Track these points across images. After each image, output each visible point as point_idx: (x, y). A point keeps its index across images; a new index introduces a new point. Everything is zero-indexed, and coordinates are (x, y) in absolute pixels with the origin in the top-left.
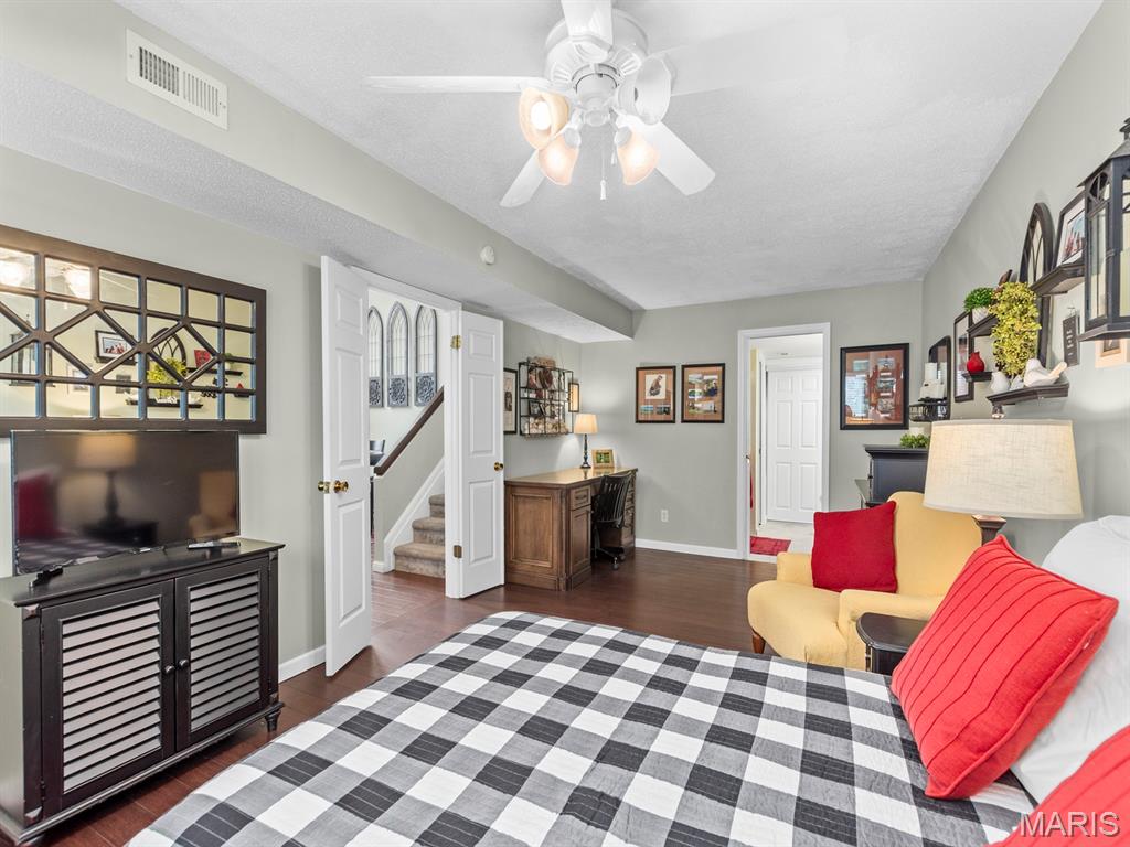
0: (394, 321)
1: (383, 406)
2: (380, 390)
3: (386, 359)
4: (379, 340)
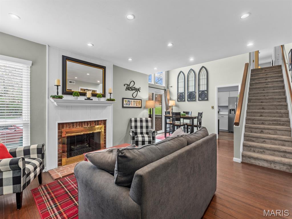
1: (185, 101)
2: (184, 96)
3: (187, 86)
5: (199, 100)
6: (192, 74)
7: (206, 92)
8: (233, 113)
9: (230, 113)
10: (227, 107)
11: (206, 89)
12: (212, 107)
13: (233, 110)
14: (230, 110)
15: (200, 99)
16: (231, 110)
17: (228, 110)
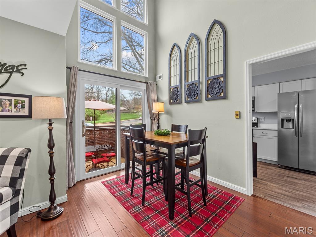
0: (189, 46)
1: (181, 102)
2: (179, 93)
3: (185, 72)
4: (178, 62)
5: (208, 99)
6: (195, 42)
7: (222, 79)
8: (291, 127)
9: (282, 127)
10: (275, 114)
11: (221, 72)
12: (237, 115)
13: (288, 120)
14: (283, 120)
15: (210, 96)
16: (285, 121)
17: (277, 121)
